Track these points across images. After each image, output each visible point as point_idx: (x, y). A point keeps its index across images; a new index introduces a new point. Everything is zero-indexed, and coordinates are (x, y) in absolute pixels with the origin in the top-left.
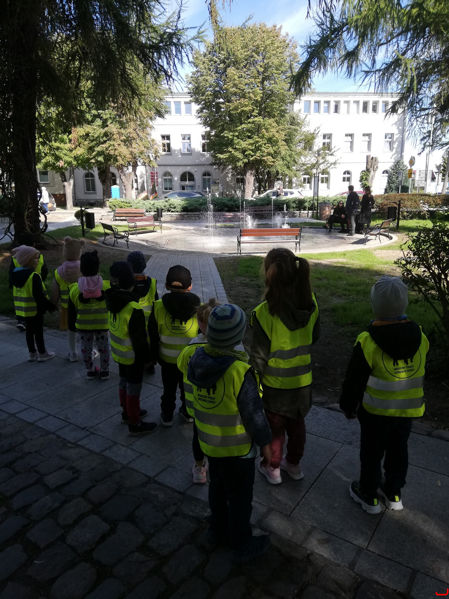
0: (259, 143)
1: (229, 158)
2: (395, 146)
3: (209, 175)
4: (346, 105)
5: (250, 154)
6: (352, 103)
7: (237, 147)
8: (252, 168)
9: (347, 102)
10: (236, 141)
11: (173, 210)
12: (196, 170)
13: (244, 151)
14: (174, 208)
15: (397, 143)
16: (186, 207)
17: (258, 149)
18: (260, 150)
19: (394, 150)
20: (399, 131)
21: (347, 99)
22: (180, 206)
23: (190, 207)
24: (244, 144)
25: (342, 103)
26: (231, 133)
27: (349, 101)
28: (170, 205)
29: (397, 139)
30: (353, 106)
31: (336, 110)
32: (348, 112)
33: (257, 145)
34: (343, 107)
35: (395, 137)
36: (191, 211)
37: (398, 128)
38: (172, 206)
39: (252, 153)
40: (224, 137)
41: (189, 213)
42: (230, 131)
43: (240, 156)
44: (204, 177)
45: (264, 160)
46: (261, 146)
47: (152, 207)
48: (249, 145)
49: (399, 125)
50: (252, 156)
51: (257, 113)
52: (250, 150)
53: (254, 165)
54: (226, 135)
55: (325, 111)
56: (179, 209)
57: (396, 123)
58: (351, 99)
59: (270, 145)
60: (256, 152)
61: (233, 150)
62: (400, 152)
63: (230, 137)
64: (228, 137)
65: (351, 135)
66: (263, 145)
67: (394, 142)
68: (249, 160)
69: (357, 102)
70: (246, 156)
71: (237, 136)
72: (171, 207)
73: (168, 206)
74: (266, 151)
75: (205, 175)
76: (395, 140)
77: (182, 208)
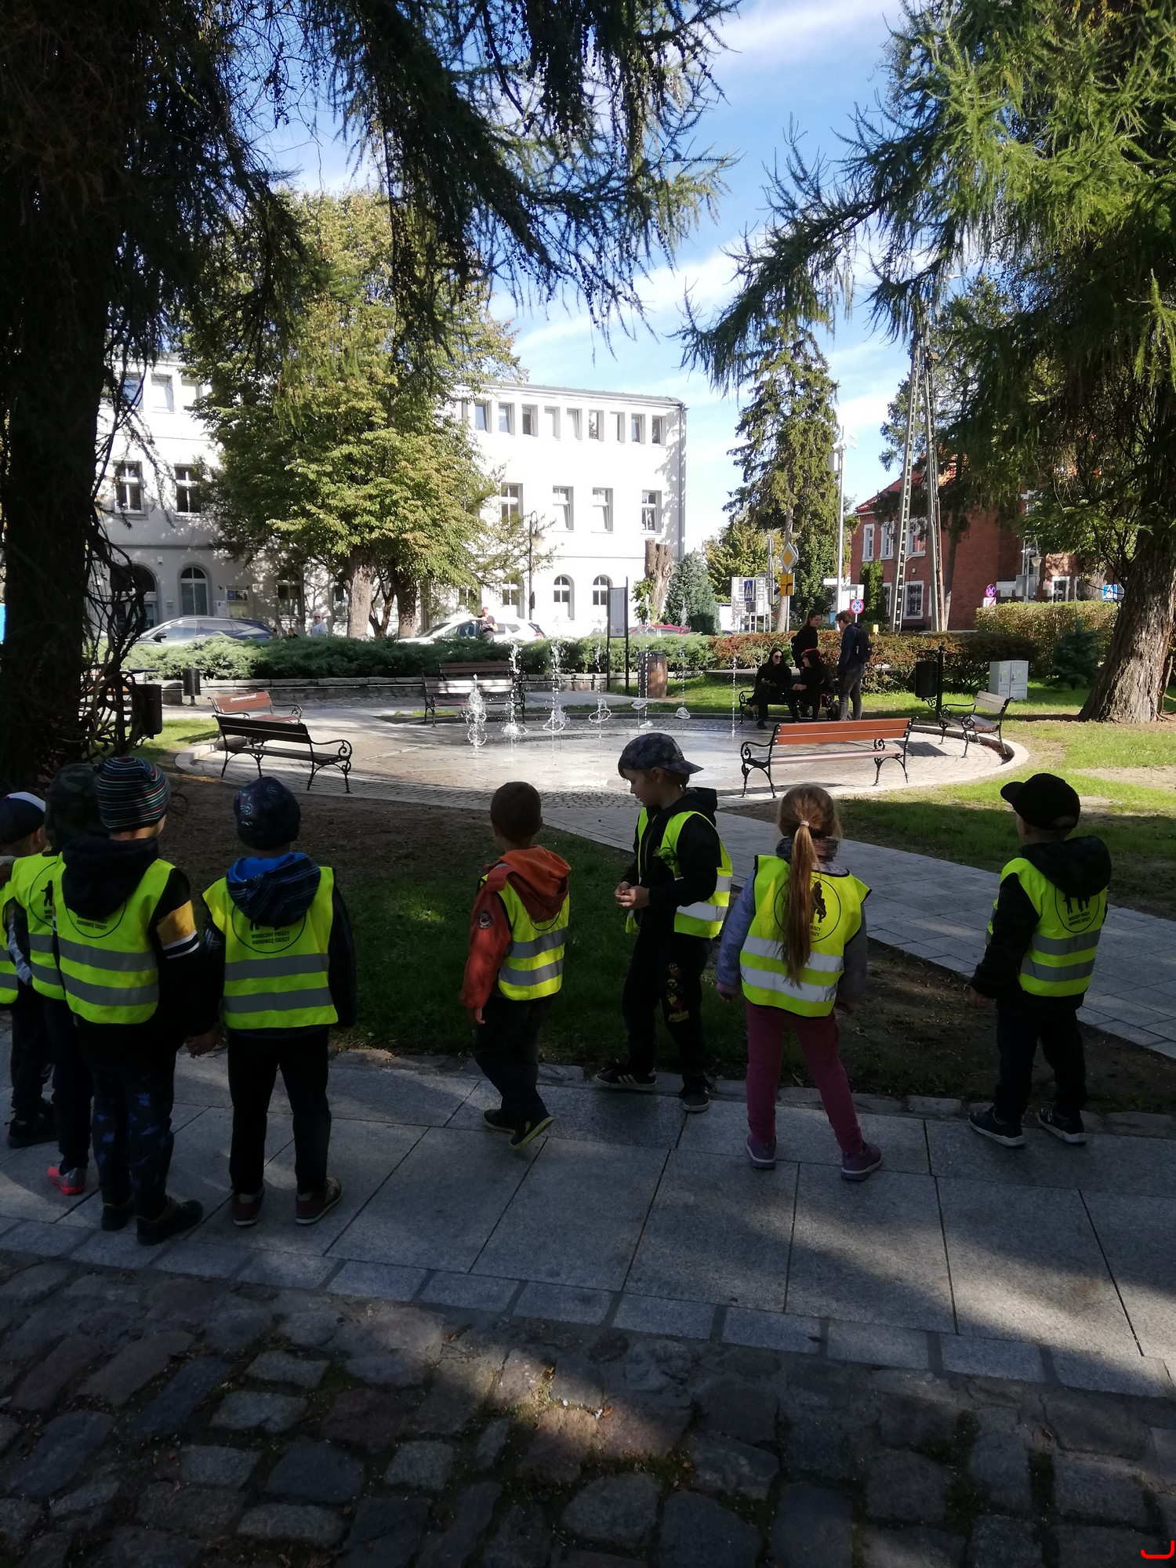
0: (395, 497)
1: (305, 531)
2: (666, 519)
3: (199, 574)
4: (550, 416)
5: (367, 525)
6: (563, 413)
7: (332, 502)
8: (369, 559)
9: (552, 410)
10: (327, 487)
11: (225, 672)
12: (160, 559)
13: (347, 515)
14: (229, 666)
15: (668, 515)
16: (266, 664)
17: (386, 511)
18: (396, 514)
19: (664, 531)
20: (671, 486)
21: (552, 403)
22: (245, 662)
23: (277, 663)
24: (351, 495)
25: (541, 411)
26: (314, 467)
27: (558, 408)
28: (217, 657)
29: (668, 504)
30: (567, 421)
31: (528, 428)
32: (556, 433)
33: (388, 501)
34: (543, 421)
35: (665, 499)
36: (280, 675)
37: (669, 479)
38: (221, 661)
39: (374, 522)
40: (292, 474)
41: (275, 682)
42: (311, 460)
43: (340, 527)
44: (186, 581)
45: (406, 541)
46: (395, 503)
47: (158, 663)
48: (364, 498)
49: (671, 471)
50: (372, 529)
51: (383, 419)
52: (370, 513)
53: (373, 553)
54: (300, 470)
55: (501, 429)
56: (242, 669)
57: (663, 468)
58: (563, 403)
59: (419, 503)
60: (381, 518)
61: (321, 511)
62: (677, 535)
63: (312, 476)
64: (304, 476)
65: (567, 491)
66: (402, 503)
67: (662, 512)
68: (362, 539)
69: (575, 413)
70: (356, 527)
71: (329, 475)
72: (219, 665)
73: (209, 663)
74: (411, 517)
75: (186, 573)
76: (663, 506)
77: (252, 667)
